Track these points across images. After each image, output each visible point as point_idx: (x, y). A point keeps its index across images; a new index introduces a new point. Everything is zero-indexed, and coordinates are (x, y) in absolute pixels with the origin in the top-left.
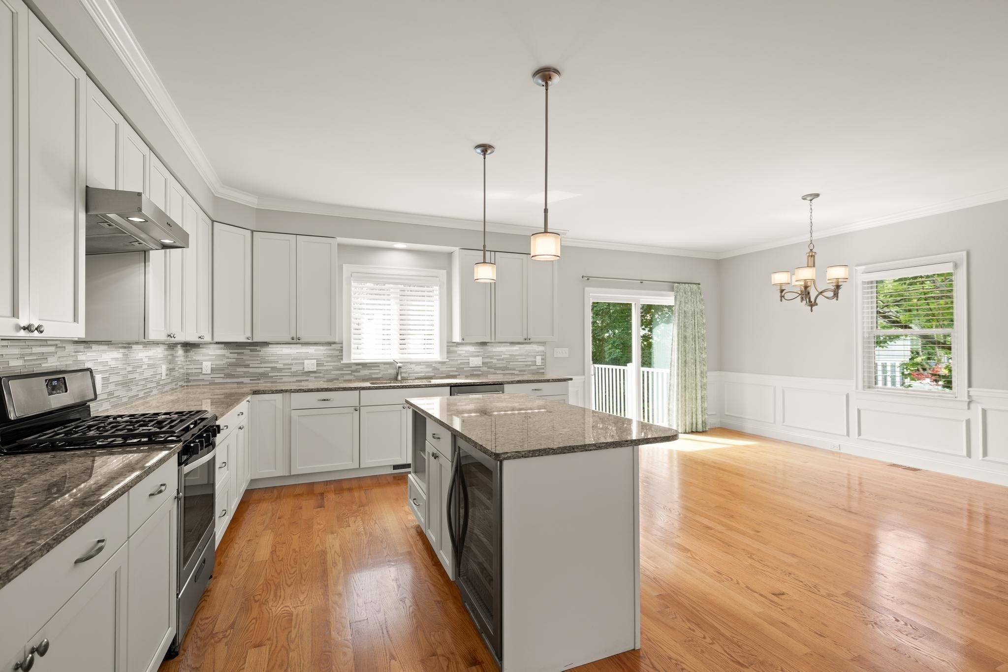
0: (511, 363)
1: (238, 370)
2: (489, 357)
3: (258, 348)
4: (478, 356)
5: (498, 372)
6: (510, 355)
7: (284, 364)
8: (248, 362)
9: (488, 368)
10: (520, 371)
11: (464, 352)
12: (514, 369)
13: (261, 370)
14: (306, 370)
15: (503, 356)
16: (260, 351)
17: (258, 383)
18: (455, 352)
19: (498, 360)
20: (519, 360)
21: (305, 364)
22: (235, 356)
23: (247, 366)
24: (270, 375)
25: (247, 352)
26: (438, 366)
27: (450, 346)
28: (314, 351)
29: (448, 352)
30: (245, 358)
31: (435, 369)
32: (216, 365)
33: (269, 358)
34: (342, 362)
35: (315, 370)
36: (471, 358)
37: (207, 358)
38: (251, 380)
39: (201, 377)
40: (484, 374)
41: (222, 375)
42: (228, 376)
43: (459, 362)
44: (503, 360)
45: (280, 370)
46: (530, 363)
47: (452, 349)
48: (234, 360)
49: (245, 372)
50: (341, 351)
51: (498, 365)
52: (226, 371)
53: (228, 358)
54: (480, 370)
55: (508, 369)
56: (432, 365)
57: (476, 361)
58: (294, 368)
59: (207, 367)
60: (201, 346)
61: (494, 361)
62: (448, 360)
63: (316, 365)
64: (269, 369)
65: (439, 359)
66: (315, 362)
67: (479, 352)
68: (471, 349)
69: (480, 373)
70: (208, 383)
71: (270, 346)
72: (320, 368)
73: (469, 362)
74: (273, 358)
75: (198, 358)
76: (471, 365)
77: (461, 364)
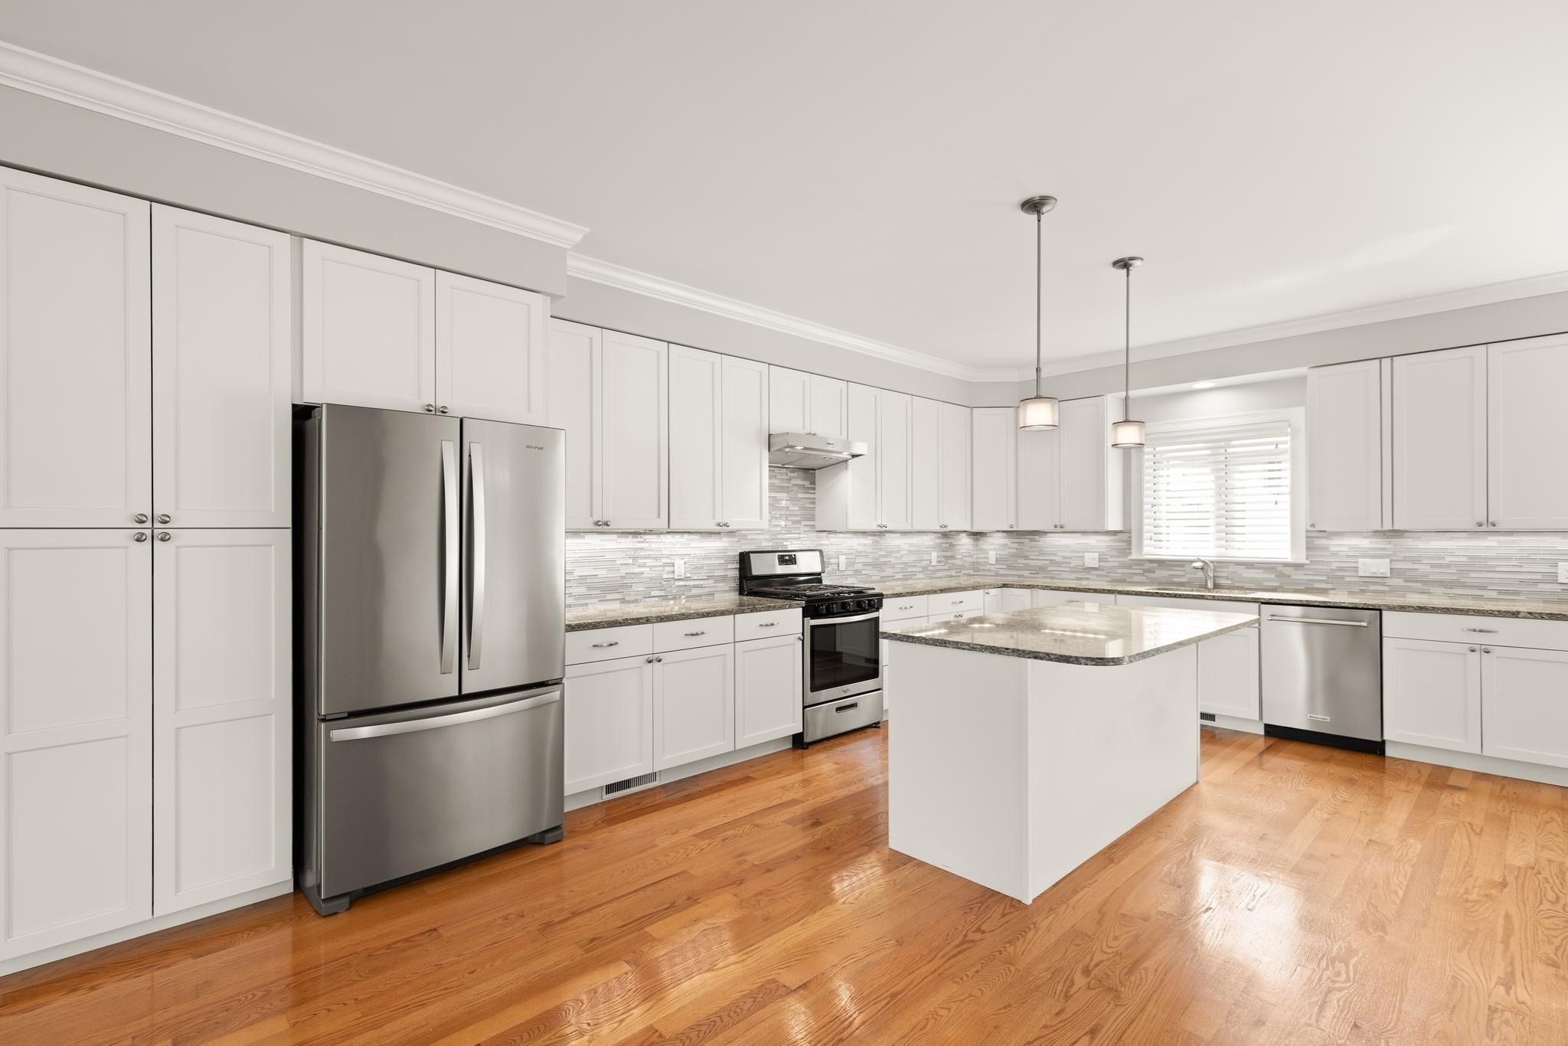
0: (1472, 575)
1: (1019, 561)
2: (1405, 559)
3: (1037, 538)
4: (1381, 557)
5: (1433, 590)
6: (1470, 557)
7: (1064, 557)
8: (1027, 554)
9: (1405, 581)
10: (1500, 592)
11: (1346, 549)
12: (1483, 588)
13: (1040, 563)
14: (1087, 565)
15: (1448, 560)
16: (1038, 541)
18: (1326, 548)
19: (1432, 566)
20: (1498, 569)
21: (1086, 557)
22: (1015, 545)
23: (1026, 558)
24: (1050, 569)
25: (1026, 541)
26: (1287, 571)
27: (1314, 537)
28: (1095, 542)
29: (1309, 548)
30: (1025, 548)
31: (1281, 575)
32: (1000, 555)
33: (1047, 549)
34: (1130, 558)
35: (1097, 566)
36: (1361, 560)
37: (993, 547)
38: (1031, 573)
39: (988, 567)
40: (1393, 590)
41: (1005, 566)
42: (1010, 567)
43: (1334, 566)
44: (1448, 566)
45: (1058, 564)
46: (1539, 577)
47: (1318, 542)
48: (1015, 551)
49: (1027, 565)
50: (1129, 543)
51: (1431, 577)
52: (1010, 562)
53: (1010, 548)
54: (1384, 584)
56: (1275, 568)
57: (1382, 567)
58: (1074, 563)
59: (992, 557)
60: (988, 535)
61: (1424, 568)
62: (1308, 562)
63: (1097, 560)
64: (1048, 562)
65: (1289, 559)
66: (1096, 555)
67: (1384, 549)
68: (1364, 543)
69: (1386, 588)
70: (993, 574)
71: (1049, 535)
72: (1103, 564)
73: (1357, 568)
74: (1051, 549)
75: (983, 547)
76: (1361, 574)
77: (1340, 569)
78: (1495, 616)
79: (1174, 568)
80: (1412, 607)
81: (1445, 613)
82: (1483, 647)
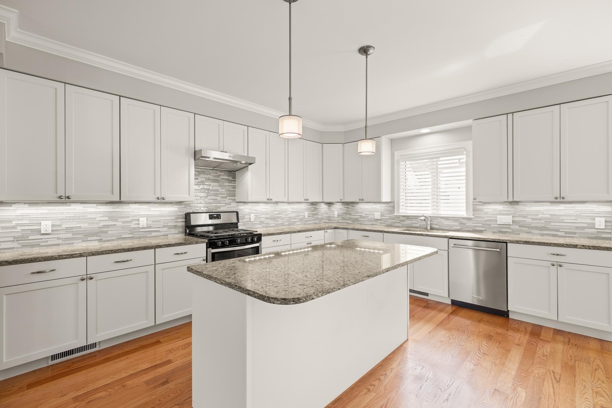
0: (552, 224)
1: (347, 216)
2: (520, 216)
3: (355, 205)
4: (508, 215)
5: (533, 231)
6: (551, 215)
7: (366, 214)
8: (350, 212)
9: (520, 227)
10: (566, 233)
11: (492, 211)
12: (558, 231)
13: (356, 217)
14: (376, 218)
15: (540, 216)
16: (355, 207)
17: (354, 224)
18: (482, 210)
19: (533, 219)
20: (566, 221)
21: (375, 215)
22: (346, 209)
23: (350, 214)
24: (360, 220)
25: (350, 207)
26: (464, 221)
27: (476, 205)
28: (379, 207)
29: (474, 210)
30: (350, 210)
31: (461, 223)
32: (339, 213)
33: (359, 211)
34: (394, 214)
35: (380, 218)
36: (498, 216)
37: (336, 210)
38: (352, 222)
39: (334, 219)
40: (514, 232)
41: (341, 219)
42: (343, 219)
43: (486, 219)
44: (540, 219)
45: (363, 217)
46: (585, 225)
47: (478, 207)
48: (345, 211)
49: (350, 218)
50: (394, 207)
51: (532, 225)
52: (343, 217)
53: (343, 210)
54: (510, 228)
55: (548, 229)
56: (458, 220)
57: (508, 219)
58: (370, 217)
59: (336, 214)
60: (334, 204)
61: (529, 220)
62: (474, 217)
63: (380, 216)
64: (359, 217)
65: (465, 216)
66: (379, 213)
67: (510, 211)
68: (500, 207)
69: (510, 230)
70: (336, 222)
71: (359, 204)
72: (383, 217)
73: (497, 220)
74: (361, 211)
75: (333, 209)
76: (498, 223)
77: (488, 221)
78: (565, 247)
79: (413, 220)
80: (522, 241)
81: (539, 245)
82: (558, 263)
